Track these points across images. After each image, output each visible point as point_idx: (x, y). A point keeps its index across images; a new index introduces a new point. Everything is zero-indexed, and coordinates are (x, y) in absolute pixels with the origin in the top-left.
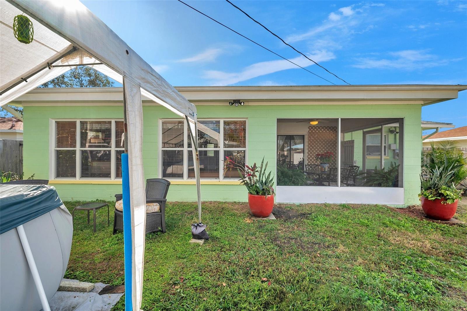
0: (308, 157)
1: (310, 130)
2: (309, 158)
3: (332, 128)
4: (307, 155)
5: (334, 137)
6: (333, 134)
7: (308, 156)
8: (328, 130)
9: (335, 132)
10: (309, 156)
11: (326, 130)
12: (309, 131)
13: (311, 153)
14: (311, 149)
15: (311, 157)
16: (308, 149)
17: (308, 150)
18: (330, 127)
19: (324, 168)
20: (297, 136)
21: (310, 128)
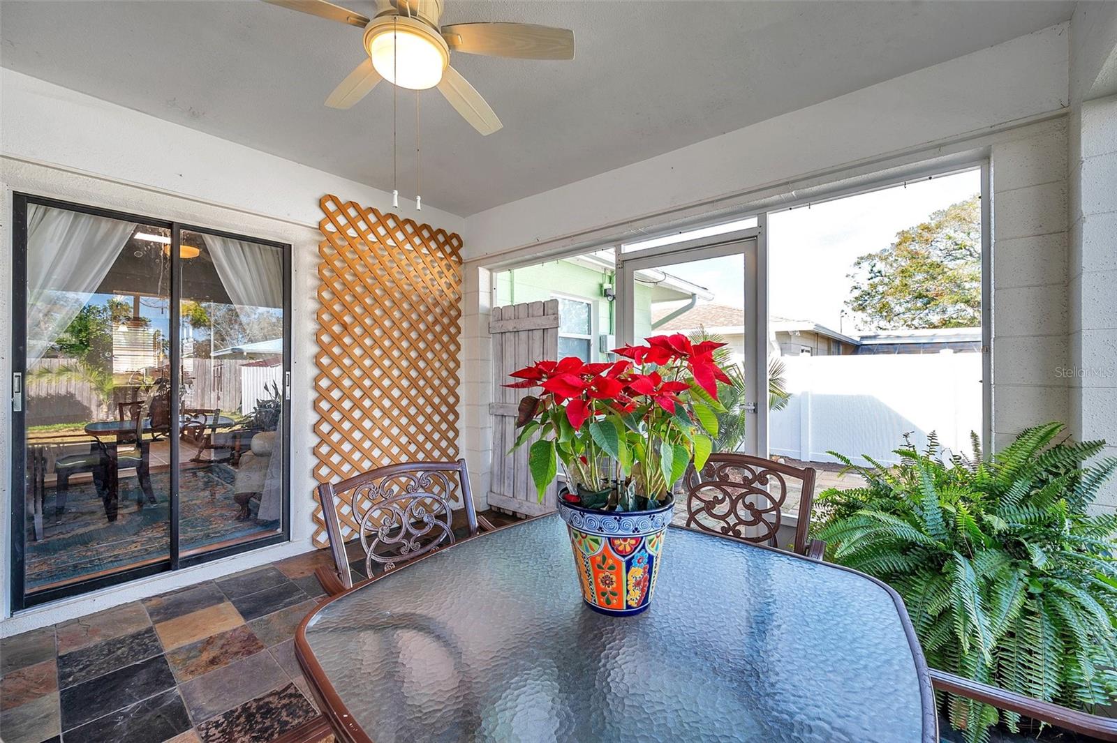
0: (316, 387)
1: (330, 217)
2: (323, 395)
3: (441, 238)
4: (312, 372)
5: (450, 286)
6: (449, 267)
7: (316, 380)
8: (425, 243)
9: (454, 258)
10: (324, 383)
11: (417, 241)
12: (321, 225)
13: (336, 361)
14: (336, 339)
15: (336, 383)
16: (317, 335)
17: (318, 341)
18: (434, 229)
19: (638, 572)
20: (234, 246)
21: (331, 206)
